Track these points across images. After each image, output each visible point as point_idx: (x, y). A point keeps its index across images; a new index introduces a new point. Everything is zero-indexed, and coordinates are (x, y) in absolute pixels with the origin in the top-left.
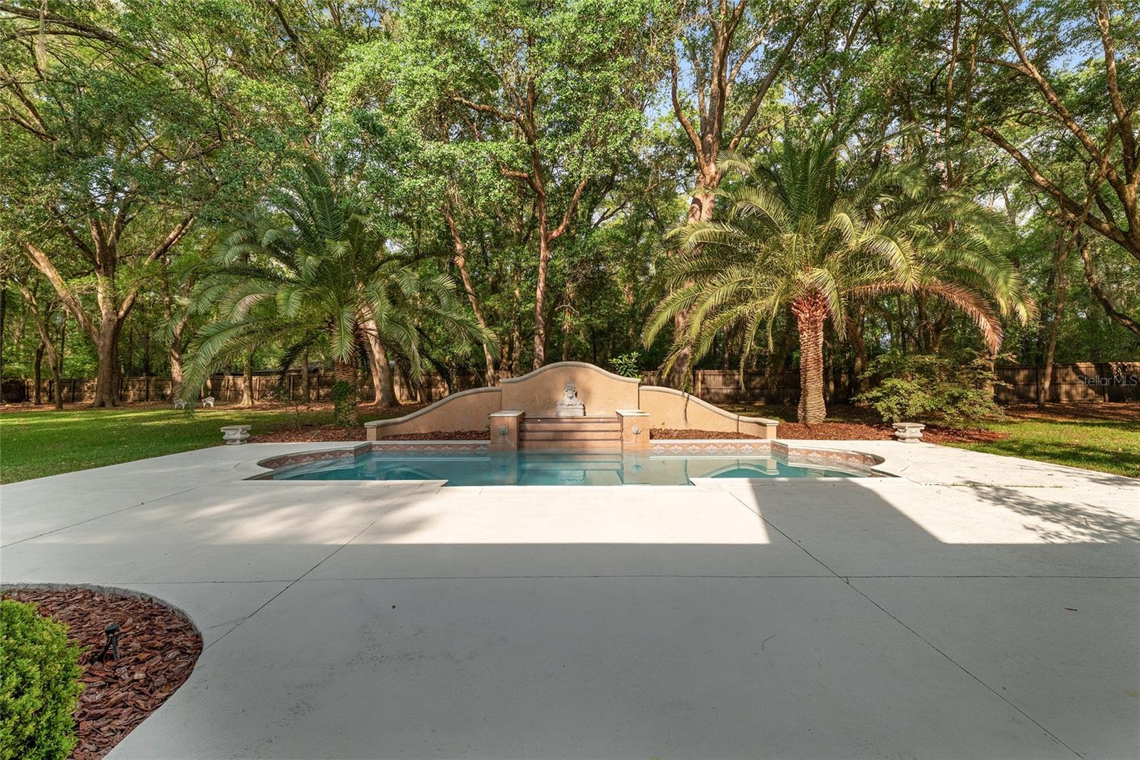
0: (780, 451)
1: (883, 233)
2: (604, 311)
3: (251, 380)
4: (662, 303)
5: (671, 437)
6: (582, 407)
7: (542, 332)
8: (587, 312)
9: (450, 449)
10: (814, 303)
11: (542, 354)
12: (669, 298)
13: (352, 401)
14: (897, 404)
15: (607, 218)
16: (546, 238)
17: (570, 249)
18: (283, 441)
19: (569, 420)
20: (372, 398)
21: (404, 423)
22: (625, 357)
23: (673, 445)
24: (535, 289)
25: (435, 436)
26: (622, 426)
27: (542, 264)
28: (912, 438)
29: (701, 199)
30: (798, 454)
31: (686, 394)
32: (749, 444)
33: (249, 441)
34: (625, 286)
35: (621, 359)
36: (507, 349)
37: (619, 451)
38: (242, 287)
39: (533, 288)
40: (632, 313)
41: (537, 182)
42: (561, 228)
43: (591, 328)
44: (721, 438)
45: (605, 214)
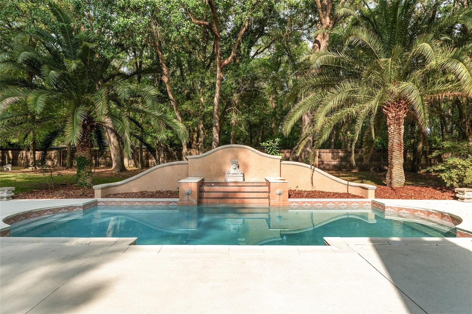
0: (379, 208)
1: (453, 57)
2: (257, 112)
3: (34, 154)
4: (297, 107)
5: (302, 197)
6: (242, 175)
7: (217, 124)
8: (246, 112)
9: (151, 204)
10: (398, 106)
11: (218, 139)
12: (301, 103)
13: (88, 170)
14: (456, 175)
15: (260, 53)
16: (220, 65)
17: (235, 71)
18: (37, 198)
19: (233, 184)
20: (110, 165)
21: (122, 186)
22: (271, 142)
23: (304, 202)
24: (214, 98)
25: (143, 194)
26: (269, 189)
27: (218, 81)
28: (468, 199)
29: (320, 40)
30: (392, 210)
31: (313, 167)
32: (357, 202)
33: (13, 198)
34: (270, 97)
35: (268, 143)
36: (196, 135)
37: (267, 206)
38: (6, 92)
39: (212, 97)
40: (274, 114)
41: (215, 29)
42: (230, 58)
43: (249, 122)
44: (336, 198)
45: (258, 50)
